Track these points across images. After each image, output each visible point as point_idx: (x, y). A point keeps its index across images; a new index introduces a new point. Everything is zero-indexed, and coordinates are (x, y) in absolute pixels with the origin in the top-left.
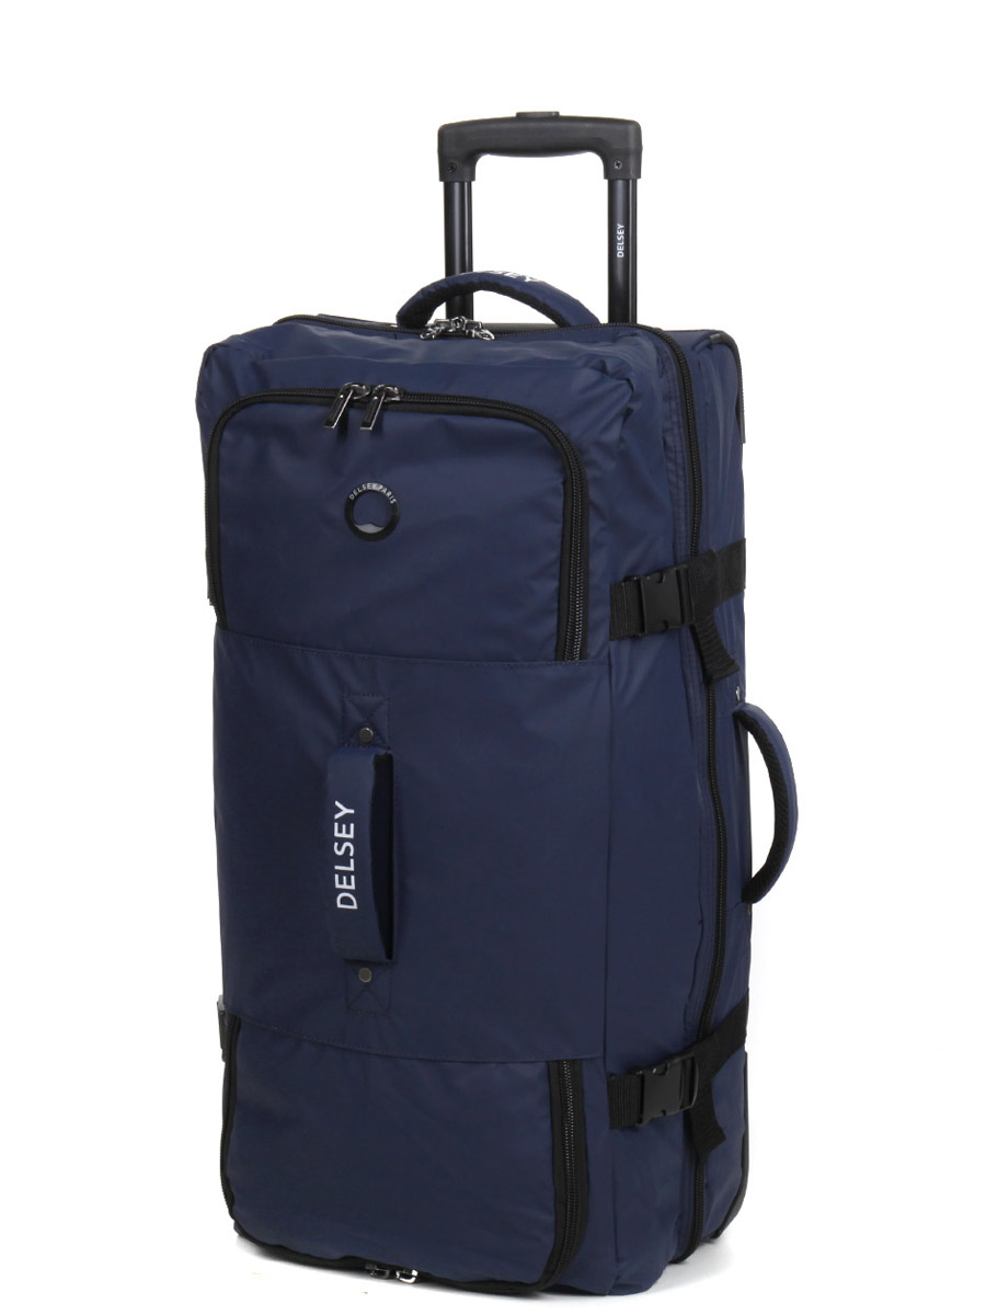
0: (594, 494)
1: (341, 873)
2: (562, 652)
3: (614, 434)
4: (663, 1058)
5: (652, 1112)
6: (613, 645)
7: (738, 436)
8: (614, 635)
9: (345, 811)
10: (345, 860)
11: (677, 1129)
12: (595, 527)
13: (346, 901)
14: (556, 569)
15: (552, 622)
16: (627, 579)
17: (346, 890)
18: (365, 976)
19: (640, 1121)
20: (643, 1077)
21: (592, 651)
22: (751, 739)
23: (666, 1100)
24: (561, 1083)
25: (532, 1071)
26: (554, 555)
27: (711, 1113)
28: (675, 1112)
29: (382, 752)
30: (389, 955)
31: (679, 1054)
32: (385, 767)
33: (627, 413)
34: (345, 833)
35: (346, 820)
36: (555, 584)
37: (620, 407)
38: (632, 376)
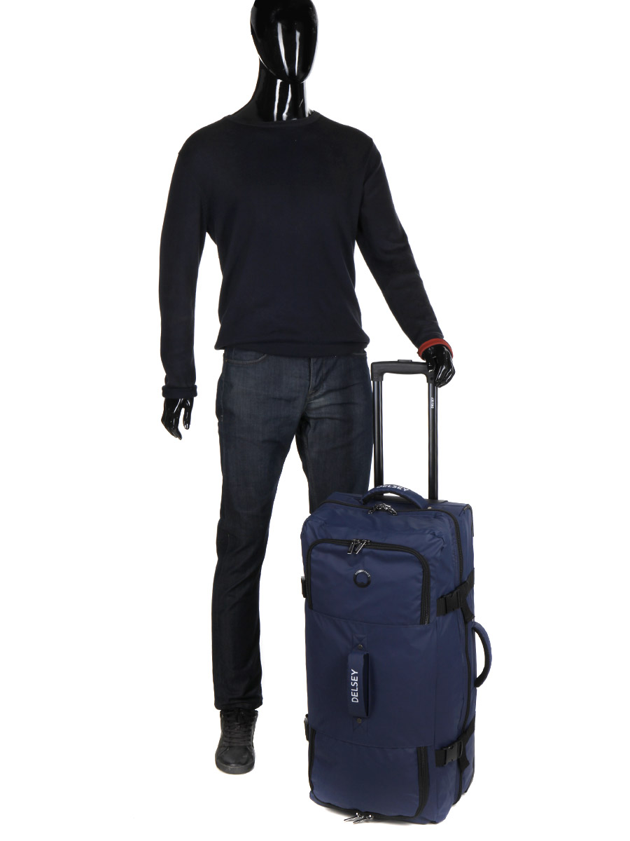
0: (432, 574)
1: (354, 692)
2: (422, 622)
3: (439, 554)
4: (452, 744)
5: (448, 761)
6: (437, 618)
7: (472, 535)
8: (438, 615)
9: (355, 672)
10: (355, 688)
11: (455, 765)
12: (432, 583)
13: (354, 700)
14: (420, 597)
15: (420, 613)
16: (442, 597)
17: (355, 696)
18: (360, 721)
19: (445, 763)
20: (446, 751)
21: (431, 621)
22: (476, 635)
23: (453, 757)
24: (421, 754)
25: (412, 751)
26: (420, 593)
27: (465, 756)
28: (455, 759)
29: (365, 653)
30: (367, 715)
31: (456, 741)
32: (367, 658)
33: (442, 548)
34: (355, 680)
35: (355, 675)
36: (420, 602)
37: (440, 547)
38: (443, 536)
